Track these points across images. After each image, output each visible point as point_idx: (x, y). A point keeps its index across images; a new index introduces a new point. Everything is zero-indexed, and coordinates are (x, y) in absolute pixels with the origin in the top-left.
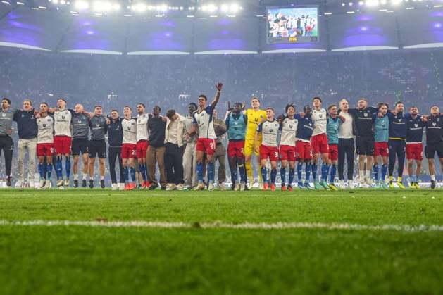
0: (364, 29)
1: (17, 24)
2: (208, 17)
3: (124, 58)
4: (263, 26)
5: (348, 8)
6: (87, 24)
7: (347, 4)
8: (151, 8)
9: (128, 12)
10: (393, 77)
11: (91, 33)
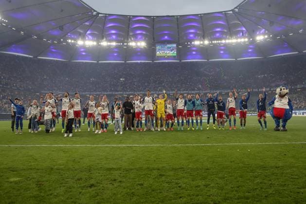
0: (194, 53)
1: (53, 50)
2: (132, 47)
3: (97, 64)
4: (154, 51)
5: (188, 45)
6: (82, 50)
7: (187, 43)
8: (109, 44)
9: (100, 45)
10: (205, 72)
11: (84, 53)
